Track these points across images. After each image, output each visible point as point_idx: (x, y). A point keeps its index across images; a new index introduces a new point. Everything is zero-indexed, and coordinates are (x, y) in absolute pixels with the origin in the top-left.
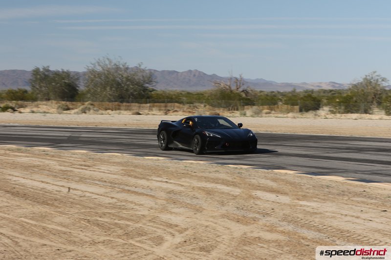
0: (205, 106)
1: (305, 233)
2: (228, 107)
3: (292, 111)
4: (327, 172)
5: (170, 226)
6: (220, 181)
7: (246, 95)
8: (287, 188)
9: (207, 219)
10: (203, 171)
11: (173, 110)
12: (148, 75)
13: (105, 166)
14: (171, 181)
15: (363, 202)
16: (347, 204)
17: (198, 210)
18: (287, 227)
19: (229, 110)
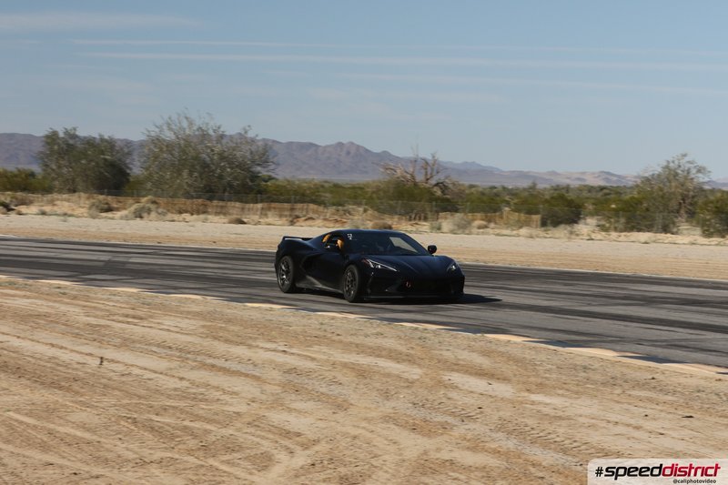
0: (365, 211)
1: (538, 454)
2: (408, 213)
3: (527, 224)
4: (585, 342)
5: (287, 434)
6: (383, 353)
7: (442, 192)
8: (508, 369)
9: (355, 424)
10: (353, 332)
11: (305, 216)
12: (260, 149)
13: (172, 318)
14: (294, 351)
15: (649, 400)
16: (619, 402)
17: (341, 406)
18: (505, 443)
19: (410, 220)
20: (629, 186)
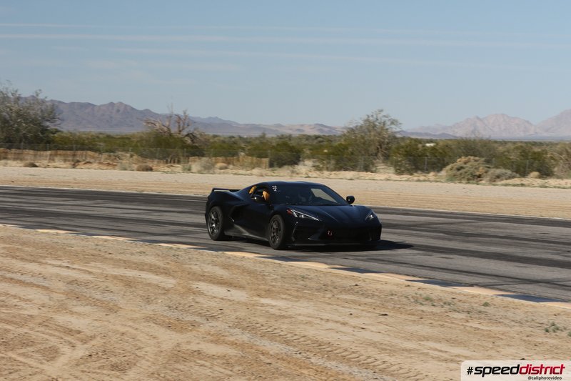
0: (131, 156)
1: (266, 345)
2: (165, 158)
3: (258, 165)
4: (303, 257)
5: (70, 332)
6: (146, 267)
7: (192, 141)
8: (243, 279)
9: (124, 323)
10: (122, 251)
11: (84, 160)
12: (49, 108)
14: (75, 266)
15: (354, 302)
16: (329, 304)
17: (112, 309)
18: (240, 337)
19: (167, 163)
20: (337, 135)
